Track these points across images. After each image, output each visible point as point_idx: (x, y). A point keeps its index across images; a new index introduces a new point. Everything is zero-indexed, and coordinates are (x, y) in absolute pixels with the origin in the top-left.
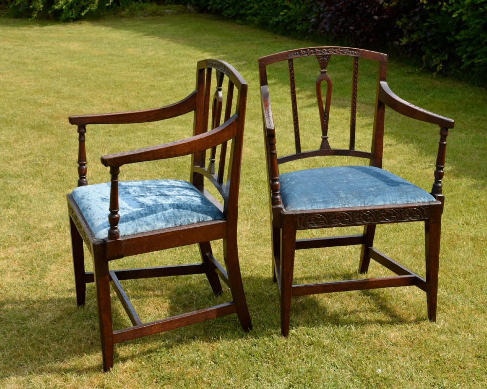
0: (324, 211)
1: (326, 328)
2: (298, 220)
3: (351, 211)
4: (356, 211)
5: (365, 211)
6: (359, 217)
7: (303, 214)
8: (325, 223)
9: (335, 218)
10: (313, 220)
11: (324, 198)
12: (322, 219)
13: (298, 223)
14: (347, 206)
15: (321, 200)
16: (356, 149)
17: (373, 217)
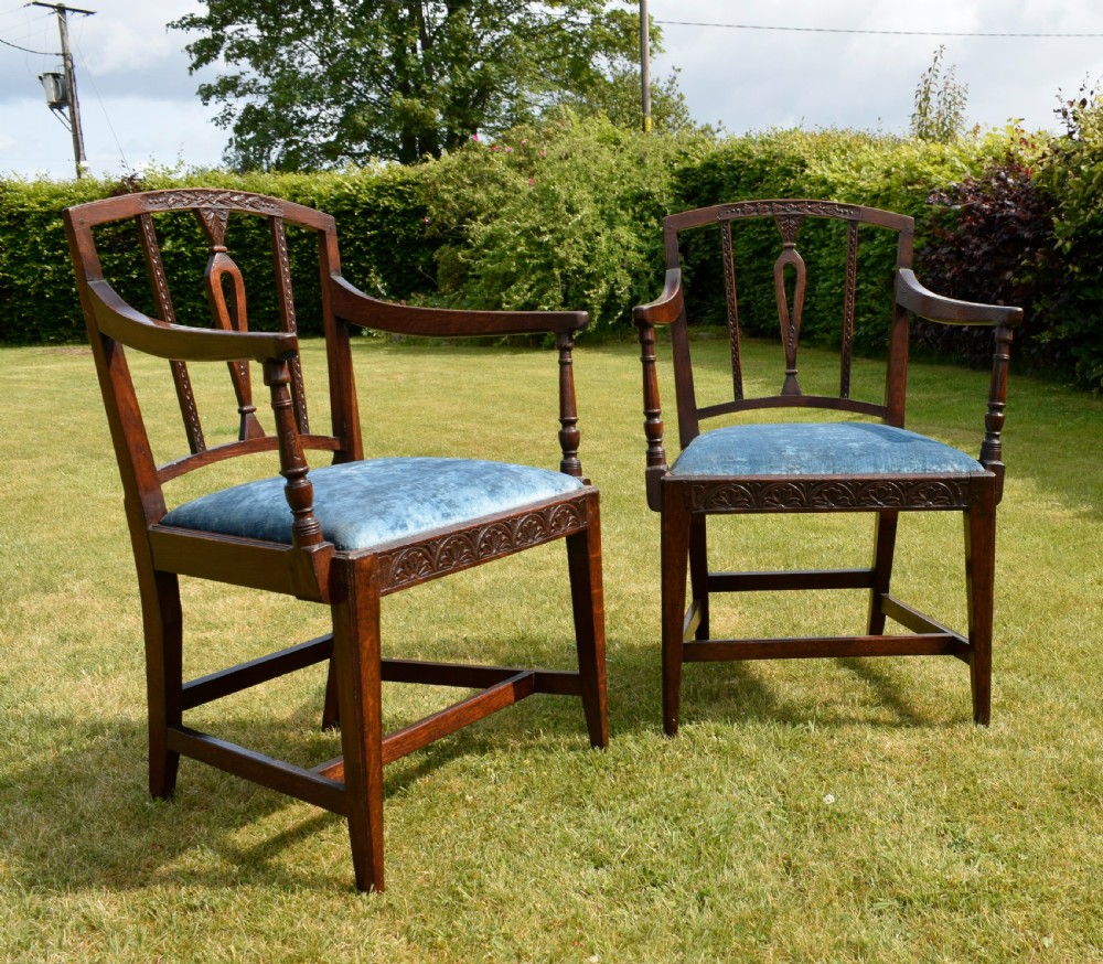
0: (747, 479)
1: (759, 726)
2: (693, 493)
3: (804, 482)
4: (814, 481)
5: (834, 482)
6: (819, 494)
7: (703, 483)
8: (749, 502)
9: (769, 494)
10: (724, 495)
11: (751, 455)
12: (744, 494)
13: (694, 501)
14: (797, 472)
15: (744, 460)
16: (853, 397)
17: (849, 495)
